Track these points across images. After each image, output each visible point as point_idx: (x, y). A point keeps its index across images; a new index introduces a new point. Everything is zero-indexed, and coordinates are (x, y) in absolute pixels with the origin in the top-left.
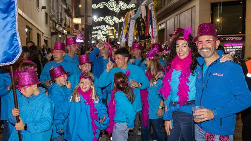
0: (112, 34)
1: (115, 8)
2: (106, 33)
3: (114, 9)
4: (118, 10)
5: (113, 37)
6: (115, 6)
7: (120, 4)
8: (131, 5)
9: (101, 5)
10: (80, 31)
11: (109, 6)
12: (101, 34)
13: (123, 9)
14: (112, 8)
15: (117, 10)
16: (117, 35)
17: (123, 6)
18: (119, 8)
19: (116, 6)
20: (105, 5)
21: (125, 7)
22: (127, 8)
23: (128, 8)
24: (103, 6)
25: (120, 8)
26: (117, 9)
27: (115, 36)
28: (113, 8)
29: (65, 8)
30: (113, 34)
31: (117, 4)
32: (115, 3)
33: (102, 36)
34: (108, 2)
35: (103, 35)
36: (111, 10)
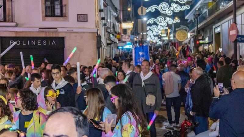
0: (165, 35)
1: (167, 10)
2: (158, 34)
3: (166, 12)
4: (171, 12)
5: (167, 38)
6: (167, 9)
7: (173, 6)
8: (184, 7)
9: (152, 9)
10: (129, 36)
11: (161, 10)
12: (152, 35)
13: (176, 12)
14: (164, 11)
15: (169, 13)
16: (172, 35)
17: (176, 8)
18: (171, 10)
19: (169, 8)
20: (157, 8)
21: (178, 9)
22: (180, 10)
23: (182, 10)
24: (154, 10)
25: (173, 11)
26: (169, 11)
27: (169, 37)
28: (166, 10)
29: (115, 16)
30: (167, 34)
31: (169, 6)
32: (167, 6)
33: (153, 38)
34: (160, 5)
35: (155, 36)
36: (163, 13)
